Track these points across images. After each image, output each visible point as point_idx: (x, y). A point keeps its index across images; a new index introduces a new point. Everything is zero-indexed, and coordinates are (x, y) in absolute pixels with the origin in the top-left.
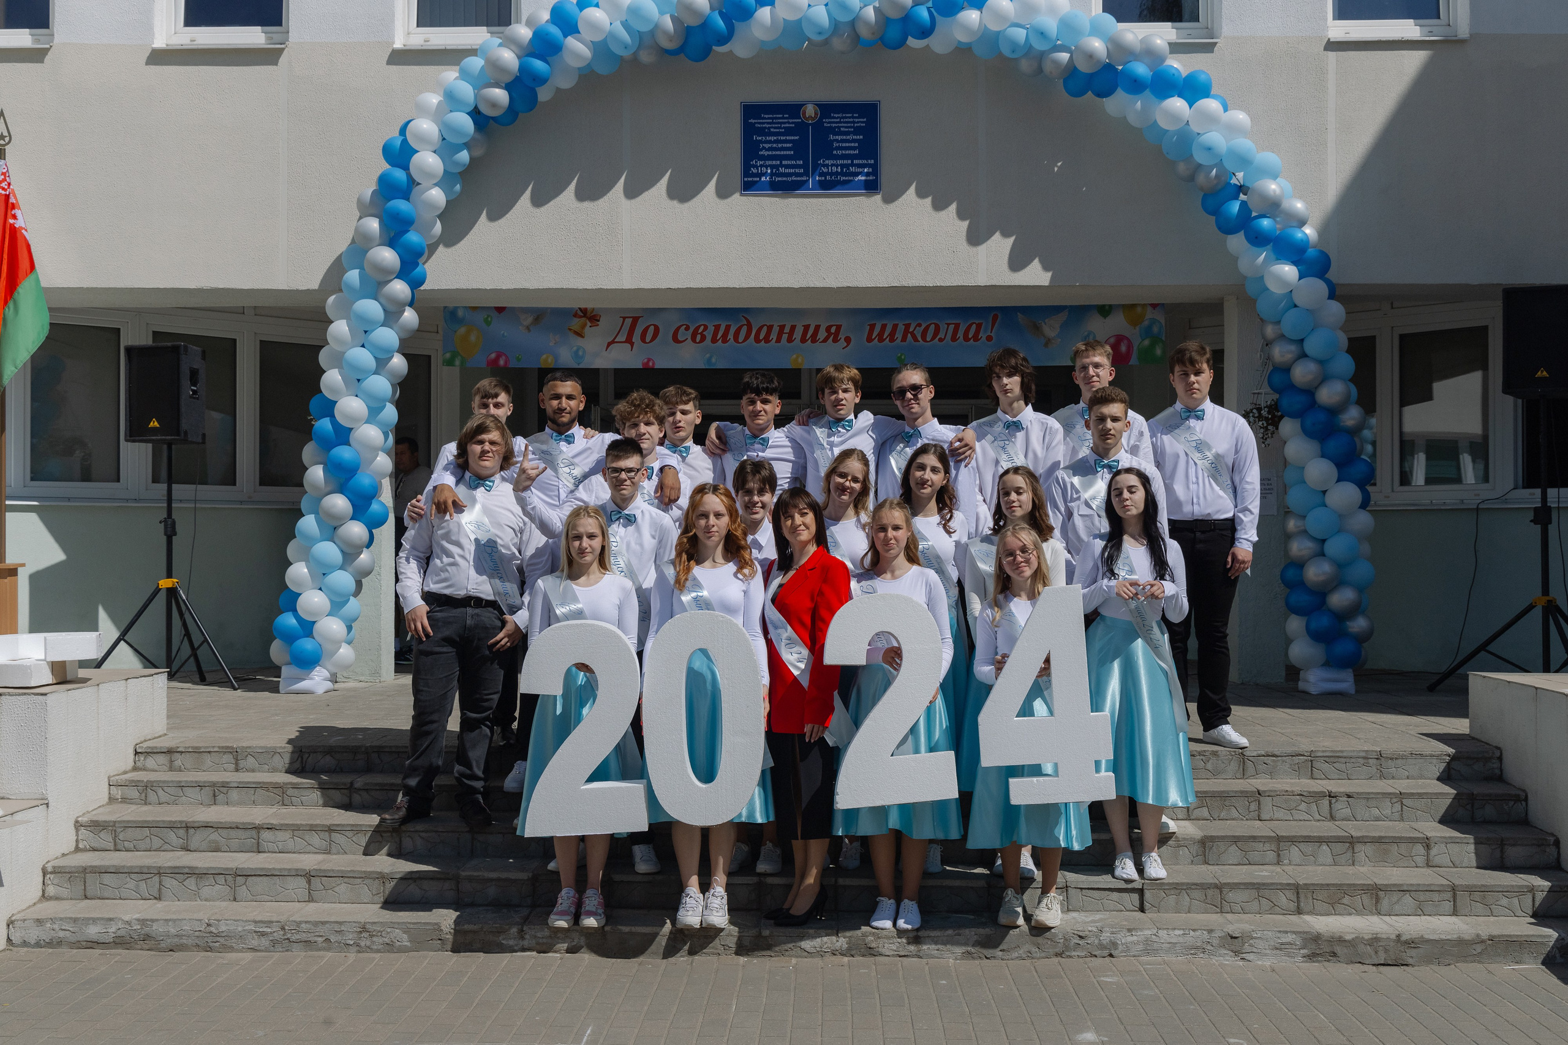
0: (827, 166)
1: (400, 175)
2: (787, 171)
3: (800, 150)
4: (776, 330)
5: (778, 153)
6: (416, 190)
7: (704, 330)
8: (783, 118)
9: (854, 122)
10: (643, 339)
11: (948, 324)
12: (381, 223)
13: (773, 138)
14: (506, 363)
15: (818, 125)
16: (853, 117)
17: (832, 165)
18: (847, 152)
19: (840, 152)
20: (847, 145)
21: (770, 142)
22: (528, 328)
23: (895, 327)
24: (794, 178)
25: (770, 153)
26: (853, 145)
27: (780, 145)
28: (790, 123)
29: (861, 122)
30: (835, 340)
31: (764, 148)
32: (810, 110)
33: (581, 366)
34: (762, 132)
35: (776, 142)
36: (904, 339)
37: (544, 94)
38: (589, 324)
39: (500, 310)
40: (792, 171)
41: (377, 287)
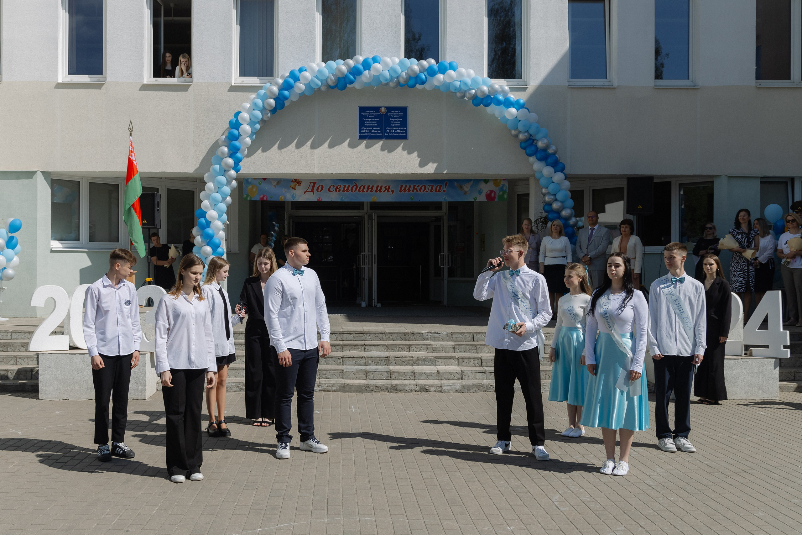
0: (389, 130)
1: (236, 132)
2: (375, 131)
3: (379, 124)
4: (366, 187)
5: (371, 125)
6: (241, 138)
7: (340, 187)
8: (373, 112)
9: (399, 114)
10: (317, 191)
11: (429, 186)
12: (229, 150)
13: (370, 120)
14: (266, 199)
15: (386, 115)
16: (398, 112)
17: (391, 130)
18: (396, 125)
19: (394, 125)
20: (396, 122)
21: (369, 121)
22: (275, 186)
23: (410, 187)
24: (377, 134)
25: (369, 125)
26: (398, 122)
27: (372, 122)
28: (376, 114)
29: (401, 114)
30: (388, 192)
31: (366, 123)
32: (383, 110)
33: (295, 200)
34: (366, 117)
36: (413, 191)
37: (287, 103)
38: (297, 185)
39: (265, 179)
40: (376, 131)
41: (224, 172)
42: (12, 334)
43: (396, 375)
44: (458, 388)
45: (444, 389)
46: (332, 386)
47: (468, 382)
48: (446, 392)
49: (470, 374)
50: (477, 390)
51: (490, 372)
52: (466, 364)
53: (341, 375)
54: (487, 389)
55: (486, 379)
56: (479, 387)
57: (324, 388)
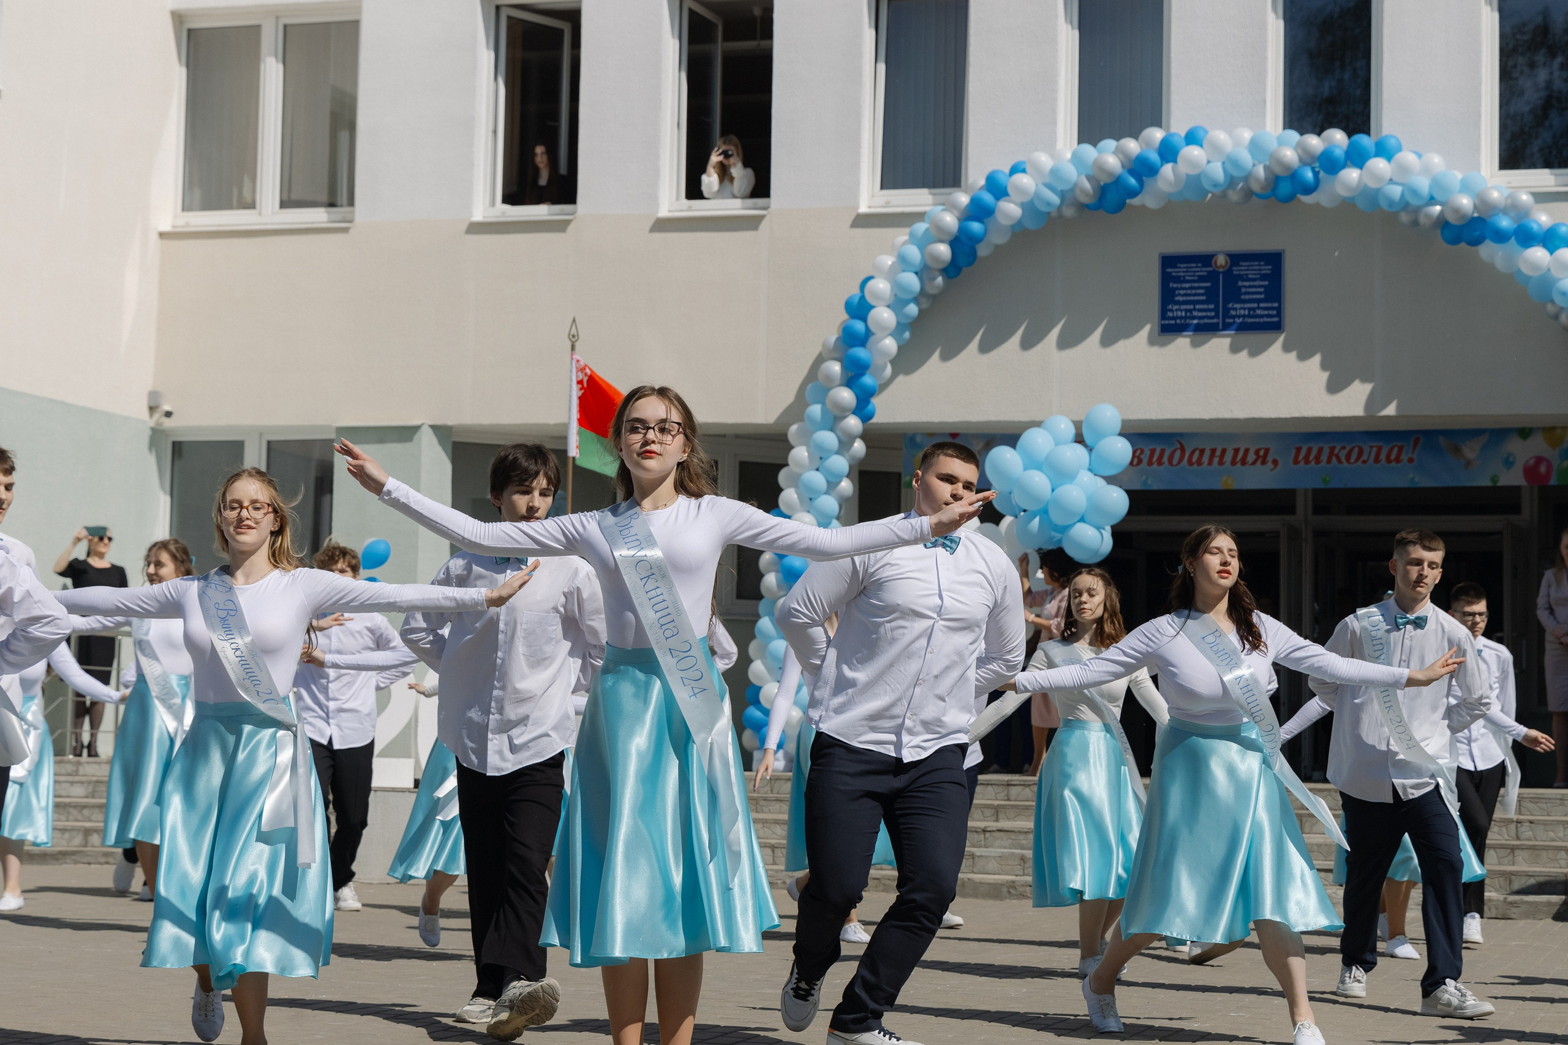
0: (1236, 309)
1: (859, 326)
2: (1200, 314)
3: (1211, 296)
5: (1192, 298)
6: (872, 339)
8: (1197, 267)
9: (1261, 270)
12: (843, 368)
13: (1187, 285)
15: (1228, 273)
16: (1259, 265)
17: (1240, 308)
18: (1254, 296)
19: (1247, 297)
20: (1254, 290)
21: (1185, 289)
24: (1206, 321)
25: (1185, 298)
26: (1259, 290)
27: (1194, 292)
28: (1203, 271)
29: (1267, 270)
31: (1179, 294)
32: (1221, 260)
34: (1178, 280)
35: (1191, 288)
37: (983, 251)
40: (1204, 314)
41: (832, 420)
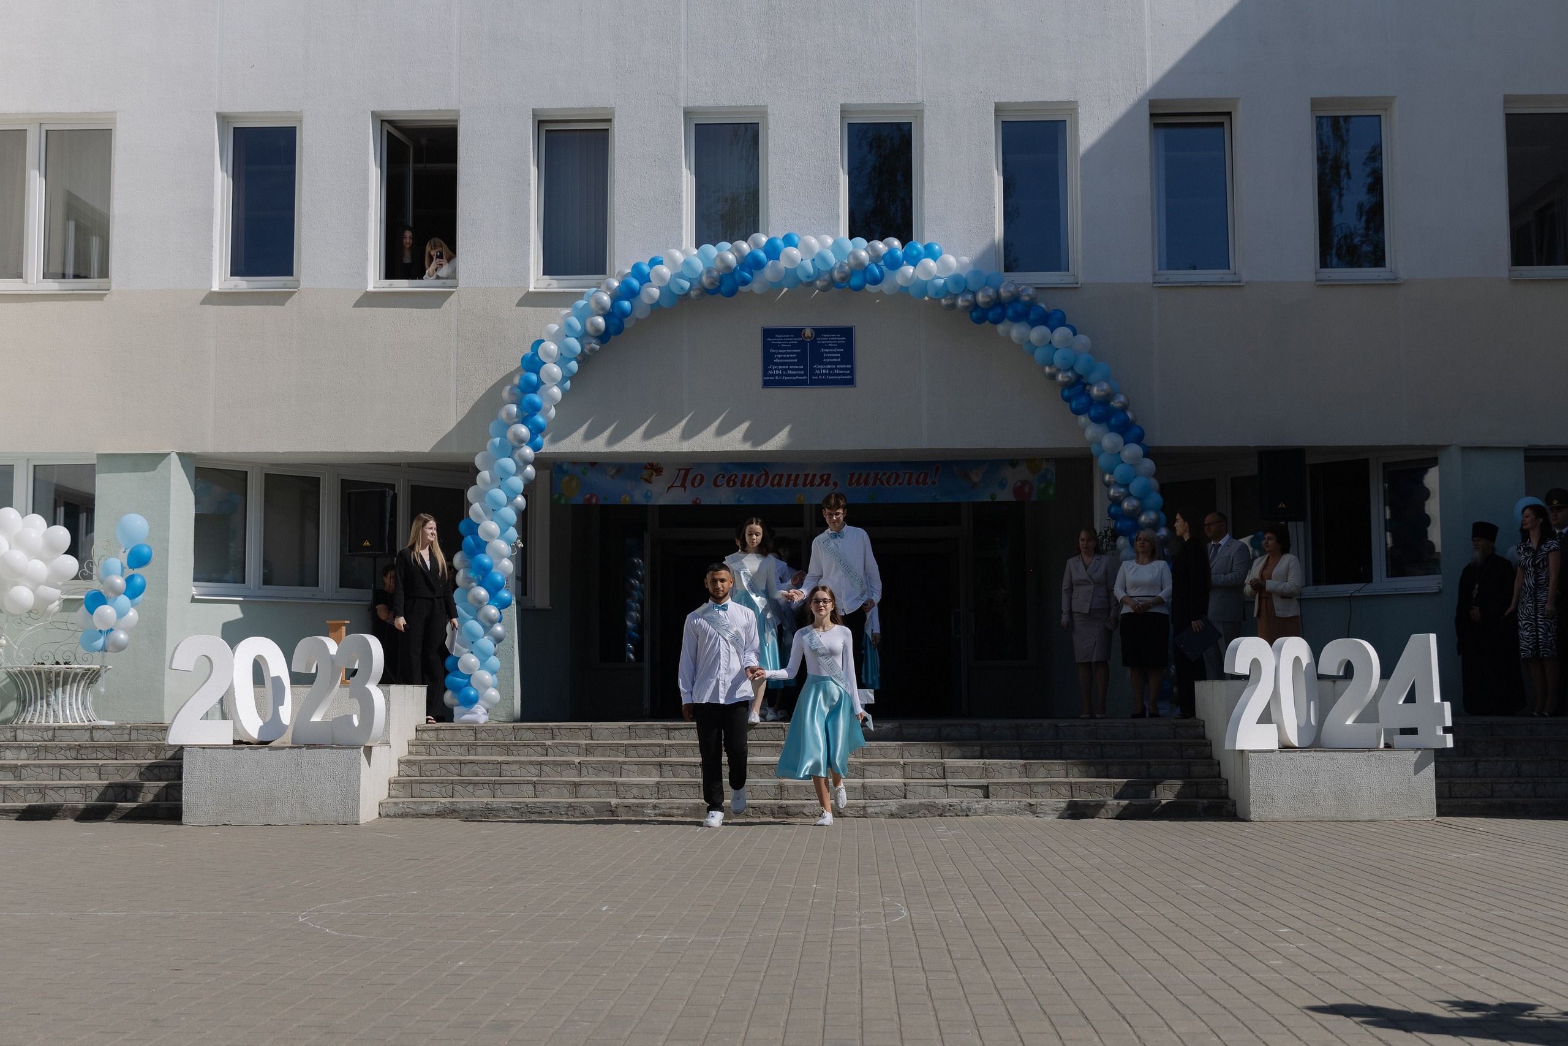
0: (820, 369)
1: (533, 377)
2: (793, 372)
3: (801, 359)
4: (785, 477)
5: (787, 361)
6: (543, 388)
7: (735, 478)
8: (790, 337)
9: (837, 340)
10: (693, 485)
11: (905, 473)
12: (520, 409)
13: (783, 351)
14: (597, 501)
15: (813, 342)
16: (836, 337)
17: (823, 369)
19: (828, 360)
20: (833, 355)
21: (781, 353)
22: (613, 477)
23: (868, 475)
24: (797, 377)
25: (782, 361)
26: (836, 355)
27: (788, 356)
28: (795, 341)
29: (842, 340)
30: (827, 485)
31: (777, 357)
32: (808, 333)
33: (650, 503)
34: (776, 347)
35: (785, 353)
36: (874, 483)
37: (628, 324)
38: (655, 474)
39: (593, 464)
40: (796, 373)
41: (511, 449)
42: (130, 733)
43: (791, 791)
44: (893, 809)
45: (869, 812)
46: (678, 808)
47: (912, 801)
48: (873, 817)
49: (920, 789)
50: (927, 812)
51: (955, 786)
52: (918, 775)
53: (695, 792)
54: (944, 811)
55: (948, 798)
56: (930, 808)
57: (663, 812)
